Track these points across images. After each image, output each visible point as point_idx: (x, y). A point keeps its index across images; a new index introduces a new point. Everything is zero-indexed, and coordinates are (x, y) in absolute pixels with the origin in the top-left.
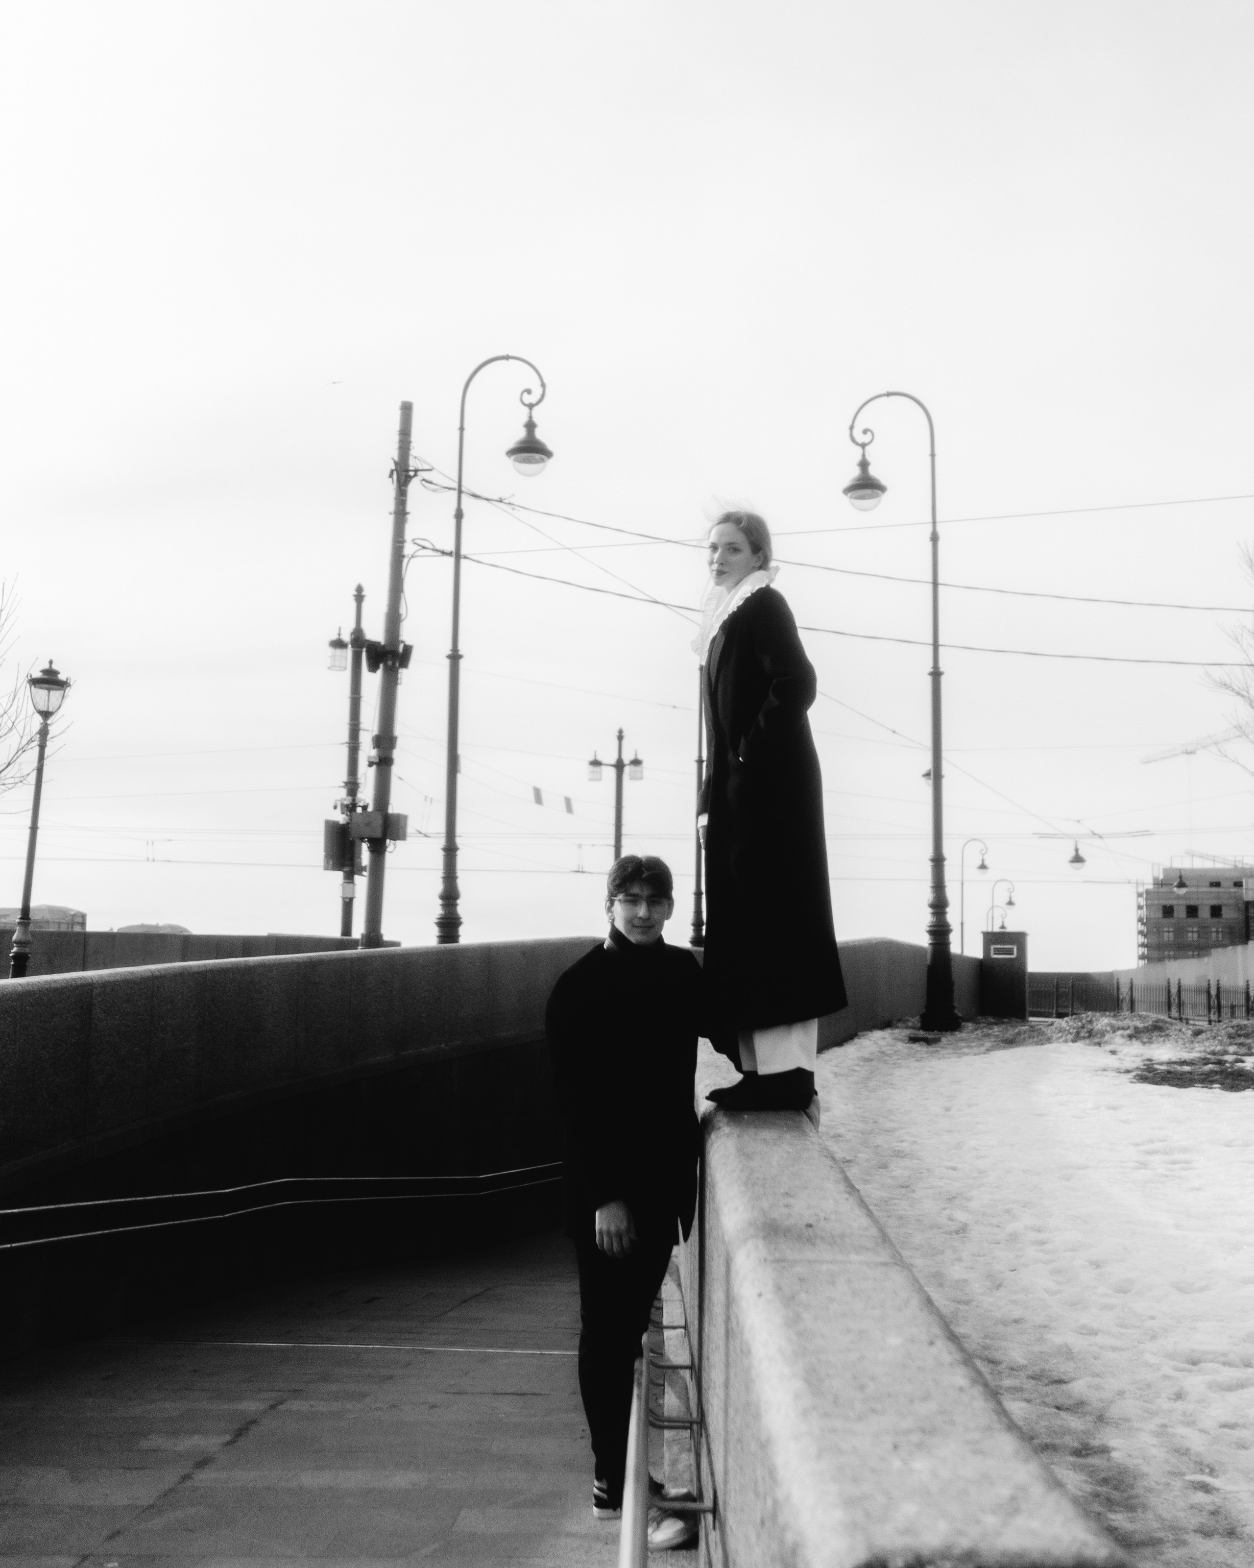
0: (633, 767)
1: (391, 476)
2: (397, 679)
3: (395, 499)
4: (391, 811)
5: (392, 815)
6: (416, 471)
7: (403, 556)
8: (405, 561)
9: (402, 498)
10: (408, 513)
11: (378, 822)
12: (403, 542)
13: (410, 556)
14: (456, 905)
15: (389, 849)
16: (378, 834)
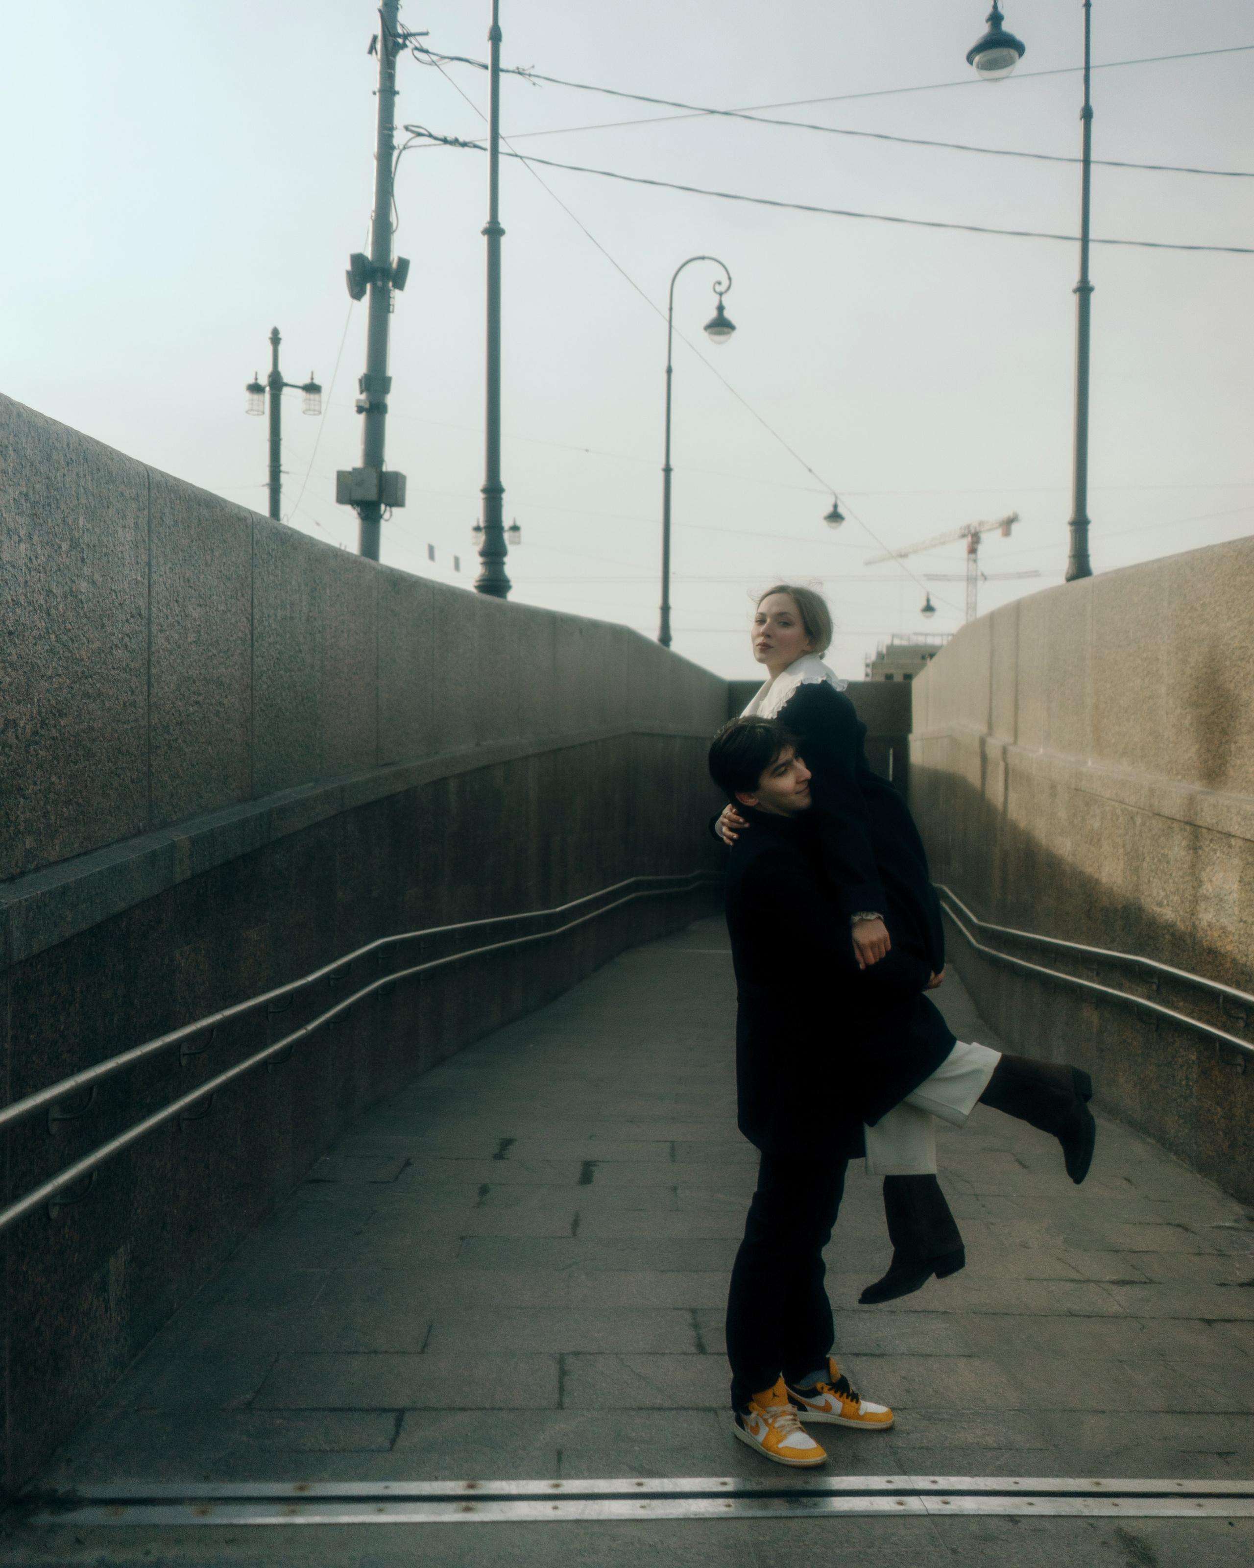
0: (512, 533)
1: (372, 49)
2: (389, 305)
3: (381, 73)
4: (384, 469)
5: (387, 473)
6: (406, 36)
7: (393, 148)
8: (396, 154)
9: (389, 71)
10: (398, 93)
11: (372, 481)
12: (392, 129)
13: (401, 147)
14: (503, 563)
15: (386, 516)
16: (372, 495)
